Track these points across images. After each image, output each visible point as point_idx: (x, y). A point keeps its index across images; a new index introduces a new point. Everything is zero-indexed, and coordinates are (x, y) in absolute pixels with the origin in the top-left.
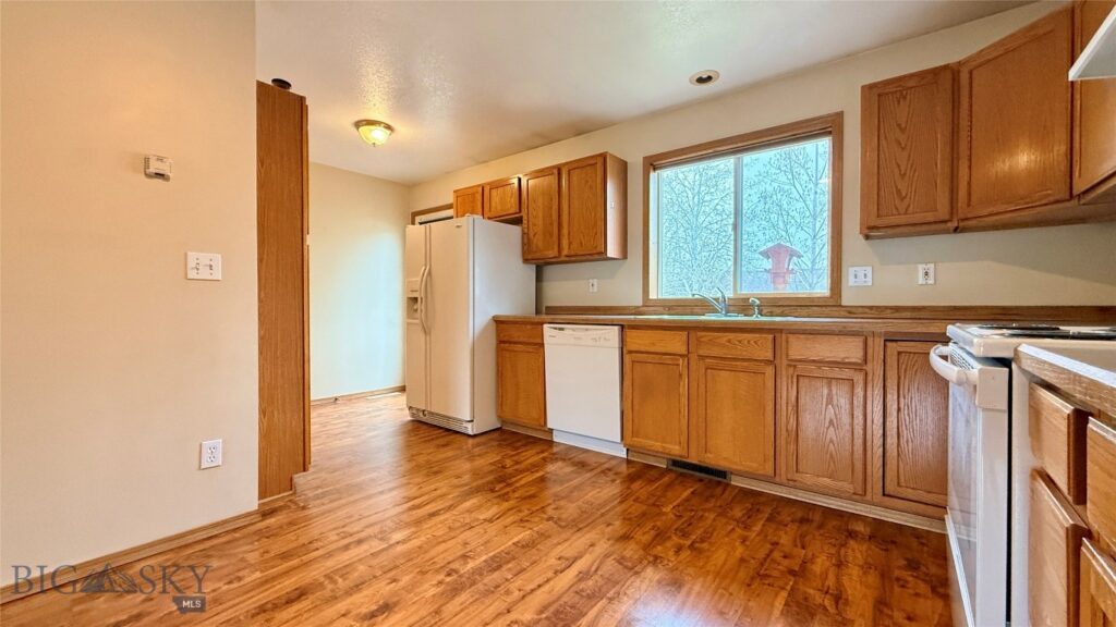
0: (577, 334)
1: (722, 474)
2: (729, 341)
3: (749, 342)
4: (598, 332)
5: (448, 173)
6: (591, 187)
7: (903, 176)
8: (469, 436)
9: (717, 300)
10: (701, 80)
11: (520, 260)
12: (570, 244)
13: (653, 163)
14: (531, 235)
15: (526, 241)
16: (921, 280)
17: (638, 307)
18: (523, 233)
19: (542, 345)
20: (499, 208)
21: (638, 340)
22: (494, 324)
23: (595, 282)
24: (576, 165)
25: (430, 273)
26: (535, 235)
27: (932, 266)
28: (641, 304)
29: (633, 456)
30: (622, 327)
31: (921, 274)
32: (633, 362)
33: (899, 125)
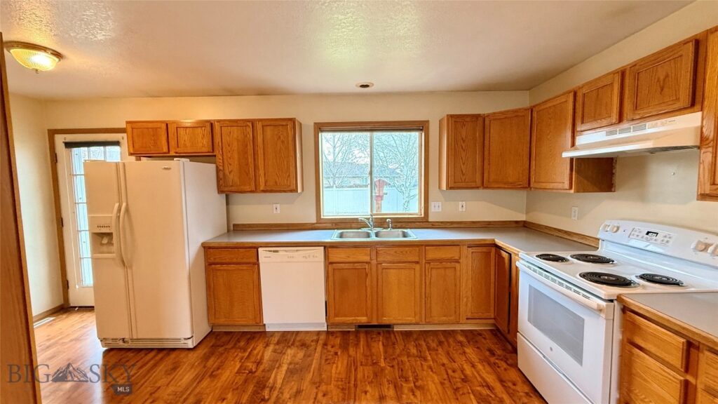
0: (290, 254)
1: (389, 326)
2: (396, 252)
3: (406, 252)
4: (309, 252)
5: (107, 98)
6: (283, 142)
7: (464, 164)
8: (189, 349)
9: (368, 219)
10: (363, 86)
11: (217, 192)
12: (266, 182)
13: (320, 127)
14: (227, 172)
15: (221, 176)
16: (460, 210)
17: (314, 224)
18: (218, 171)
19: (257, 264)
20: (188, 144)
21: (337, 256)
22: (203, 249)
23: (278, 206)
24: (269, 123)
25: (127, 210)
26: (230, 173)
27: (464, 202)
28: (315, 222)
29: (332, 328)
30: (325, 247)
31: (460, 206)
32: (334, 269)
33: (462, 139)
